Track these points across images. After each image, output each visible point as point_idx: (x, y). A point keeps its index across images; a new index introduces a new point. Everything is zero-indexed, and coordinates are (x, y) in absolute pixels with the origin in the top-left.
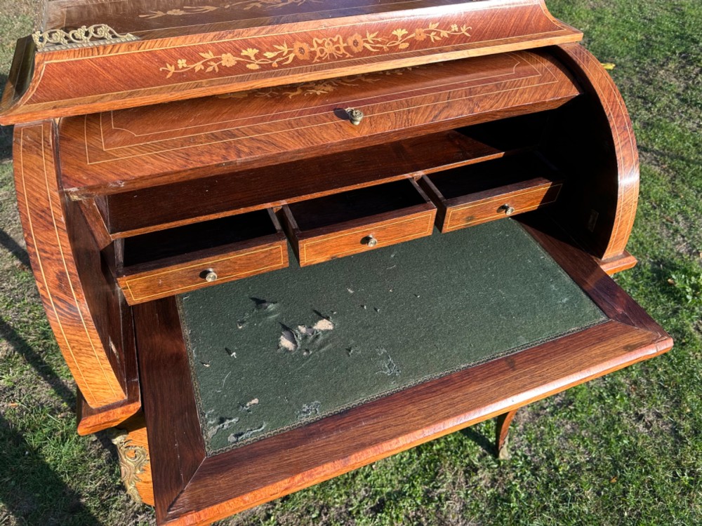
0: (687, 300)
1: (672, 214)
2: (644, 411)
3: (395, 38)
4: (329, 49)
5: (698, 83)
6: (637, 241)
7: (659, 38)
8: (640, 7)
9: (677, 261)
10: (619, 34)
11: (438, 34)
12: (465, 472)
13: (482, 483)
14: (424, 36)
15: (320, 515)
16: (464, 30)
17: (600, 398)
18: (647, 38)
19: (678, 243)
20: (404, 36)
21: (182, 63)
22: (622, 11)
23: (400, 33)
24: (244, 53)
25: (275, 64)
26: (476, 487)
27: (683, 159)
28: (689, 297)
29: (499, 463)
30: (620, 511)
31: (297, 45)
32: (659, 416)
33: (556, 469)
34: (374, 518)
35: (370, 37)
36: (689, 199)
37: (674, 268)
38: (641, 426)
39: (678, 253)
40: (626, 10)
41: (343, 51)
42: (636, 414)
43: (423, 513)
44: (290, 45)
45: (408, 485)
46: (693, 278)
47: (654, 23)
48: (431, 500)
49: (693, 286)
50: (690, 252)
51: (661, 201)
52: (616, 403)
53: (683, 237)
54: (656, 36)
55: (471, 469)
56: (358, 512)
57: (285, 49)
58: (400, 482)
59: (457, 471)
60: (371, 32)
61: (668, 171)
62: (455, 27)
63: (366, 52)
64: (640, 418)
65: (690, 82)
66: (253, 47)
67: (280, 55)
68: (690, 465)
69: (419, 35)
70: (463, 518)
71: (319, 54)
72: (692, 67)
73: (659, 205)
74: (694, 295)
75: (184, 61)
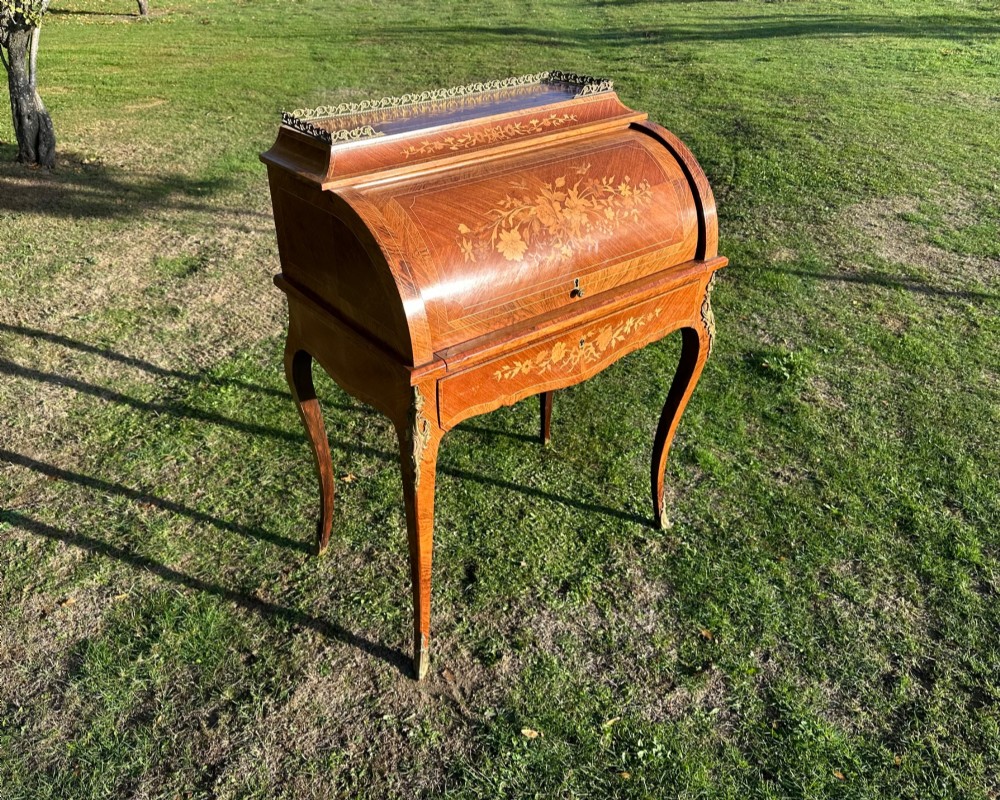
0: (786, 378)
1: (746, 313)
2: (779, 469)
3: (532, 125)
4: (495, 135)
5: (731, 199)
6: (721, 340)
9: (765, 349)
11: (558, 121)
12: (634, 546)
13: (654, 550)
14: (549, 124)
15: (510, 607)
16: (572, 117)
17: (736, 467)
19: (761, 336)
20: (537, 124)
21: (412, 149)
23: (534, 122)
24: (446, 140)
25: (466, 146)
26: (650, 555)
27: (739, 266)
28: (786, 374)
29: (663, 533)
30: (787, 544)
31: (476, 134)
32: (793, 471)
33: (718, 526)
34: (564, 598)
35: (517, 126)
36: (757, 298)
37: (765, 355)
38: (781, 482)
39: (764, 344)
41: (503, 135)
42: (773, 473)
43: (609, 585)
44: (472, 134)
45: (584, 568)
46: (785, 359)
48: (612, 573)
49: (786, 366)
50: (775, 341)
51: (732, 304)
52: (751, 469)
53: (763, 330)
55: (639, 543)
56: (547, 597)
57: (469, 137)
58: (575, 567)
59: (626, 547)
60: (517, 123)
61: (729, 279)
62: (566, 116)
63: (517, 135)
64: (777, 475)
66: (451, 137)
67: (468, 140)
68: (833, 500)
69: (546, 122)
70: (647, 579)
71: (490, 138)
73: (731, 308)
74: (790, 373)
75: (413, 147)
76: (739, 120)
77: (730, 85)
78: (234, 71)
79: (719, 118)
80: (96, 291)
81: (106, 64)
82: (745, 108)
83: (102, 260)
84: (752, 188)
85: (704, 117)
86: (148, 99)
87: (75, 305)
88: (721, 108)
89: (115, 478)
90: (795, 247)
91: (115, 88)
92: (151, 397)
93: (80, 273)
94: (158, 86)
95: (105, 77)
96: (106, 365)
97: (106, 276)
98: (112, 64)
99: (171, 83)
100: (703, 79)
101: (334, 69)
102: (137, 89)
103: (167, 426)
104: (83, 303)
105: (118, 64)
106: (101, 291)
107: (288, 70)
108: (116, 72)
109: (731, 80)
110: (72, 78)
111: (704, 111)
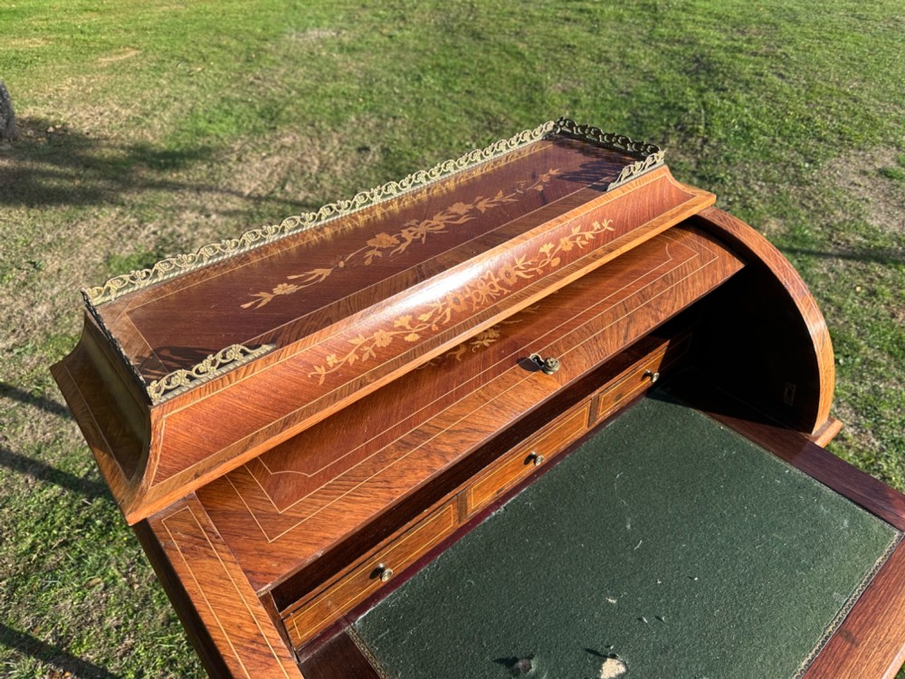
3: (544, 255)
4: (484, 290)
5: (707, 155)
7: (646, 113)
8: (611, 81)
10: (603, 115)
11: (583, 238)
14: (571, 245)
16: (605, 224)
18: (634, 115)
21: (331, 359)
22: (595, 89)
23: (546, 249)
25: (435, 328)
35: (520, 263)
40: (599, 87)
41: (498, 288)
47: (633, 97)
54: (642, 110)
57: (437, 306)
60: (520, 257)
62: (596, 225)
63: (521, 282)
65: (699, 156)
67: (435, 315)
69: (566, 244)
71: (475, 300)
72: (693, 139)
75: (333, 356)
76: (698, 56)
77: (684, 15)
78: (207, 13)
79: (677, 53)
80: (40, 309)
81: (86, 10)
82: (702, 42)
83: (50, 263)
84: (726, 140)
85: (663, 53)
86: (122, 50)
87: (14, 331)
88: (679, 41)
89: (26, 622)
90: (782, 216)
91: (92, 38)
92: (86, 469)
93: (25, 284)
94: (134, 34)
95: (84, 25)
96: (38, 422)
97: (53, 286)
98: (92, 11)
99: (146, 29)
100: (656, 9)
101: (304, 7)
102: (112, 38)
103: (98, 522)
104: (23, 327)
105: (98, 10)
106: (45, 308)
107: (260, 11)
108: (96, 19)
109: (684, 10)
110: (51, 28)
111: (662, 45)
